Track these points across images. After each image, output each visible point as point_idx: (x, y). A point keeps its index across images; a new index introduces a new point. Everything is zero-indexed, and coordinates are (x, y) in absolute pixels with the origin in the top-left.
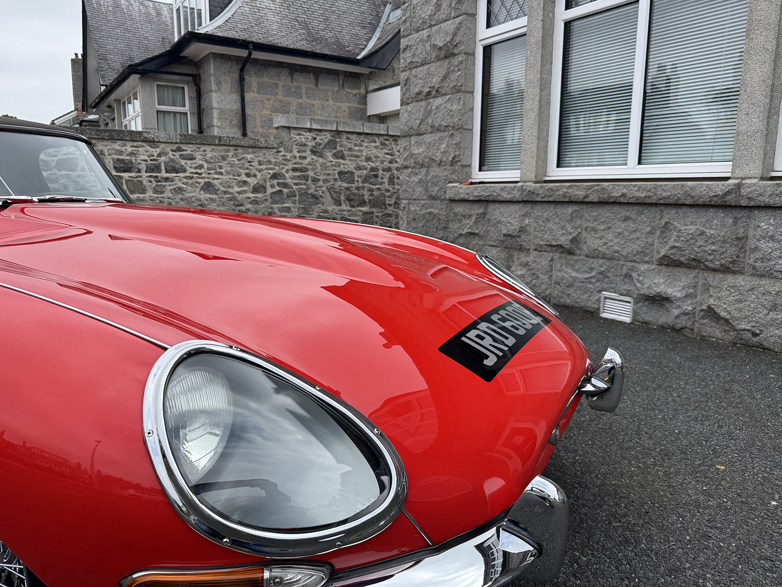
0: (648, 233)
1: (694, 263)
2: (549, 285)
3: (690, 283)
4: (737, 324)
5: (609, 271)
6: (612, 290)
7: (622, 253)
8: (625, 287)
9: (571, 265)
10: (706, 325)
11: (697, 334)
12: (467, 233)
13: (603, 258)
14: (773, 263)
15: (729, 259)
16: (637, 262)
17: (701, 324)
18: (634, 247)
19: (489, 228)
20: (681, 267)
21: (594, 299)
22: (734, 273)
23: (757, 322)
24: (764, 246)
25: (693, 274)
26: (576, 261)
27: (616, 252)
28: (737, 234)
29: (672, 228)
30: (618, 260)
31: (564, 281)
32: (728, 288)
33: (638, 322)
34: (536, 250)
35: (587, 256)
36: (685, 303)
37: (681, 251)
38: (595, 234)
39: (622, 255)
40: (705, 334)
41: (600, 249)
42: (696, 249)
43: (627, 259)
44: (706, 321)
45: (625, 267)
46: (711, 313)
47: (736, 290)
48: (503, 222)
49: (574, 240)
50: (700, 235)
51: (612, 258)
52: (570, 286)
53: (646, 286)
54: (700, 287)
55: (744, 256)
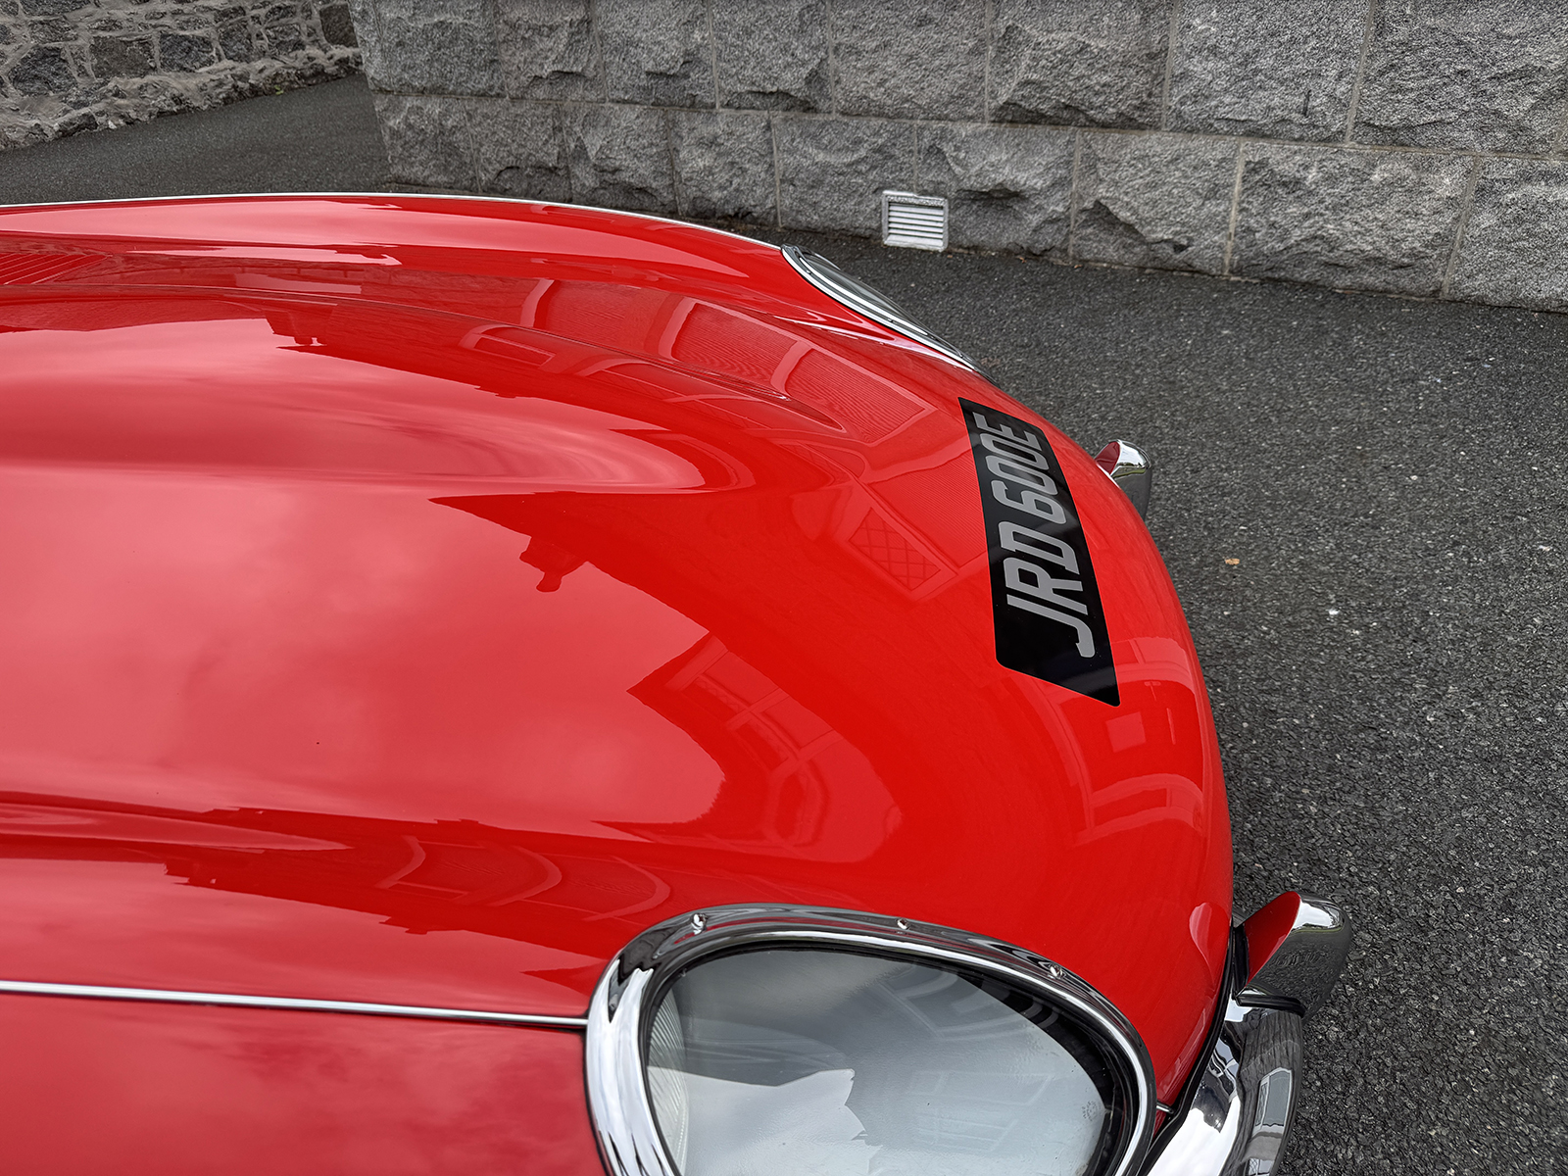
0: (971, 52)
1: (1065, 114)
2: (770, 186)
3: (1061, 157)
4: (1149, 231)
5: (894, 145)
6: (905, 186)
7: (920, 102)
8: (930, 177)
9: (814, 137)
10: (1090, 239)
11: (1074, 258)
12: (554, 72)
13: (879, 115)
14: (1213, 103)
15: (1134, 102)
16: (951, 120)
17: (1081, 238)
18: (942, 86)
19: (607, 58)
20: (1040, 124)
21: (869, 210)
22: (1141, 127)
23: (1183, 225)
24: (1199, 69)
25: (1062, 137)
26: (823, 125)
27: (907, 101)
28: (1148, 47)
29: (1021, 39)
30: (912, 118)
31: (802, 176)
32: (1132, 162)
33: (960, 247)
34: (728, 105)
35: (843, 114)
36: (1052, 200)
37: (1042, 92)
38: (857, 60)
39: (920, 107)
40: (1088, 257)
41: (872, 95)
42: (1071, 84)
43: (930, 115)
44: (1090, 230)
45: (926, 133)
46: (1101, 215)
47: (1147, 164)
48: (640, 40)
49: (815, 78)
50: (1078, 52)
51: (899, 115)
52: (816, 184)
53: (973, 170)
54: (1077, 163)
55: (1161, 92)
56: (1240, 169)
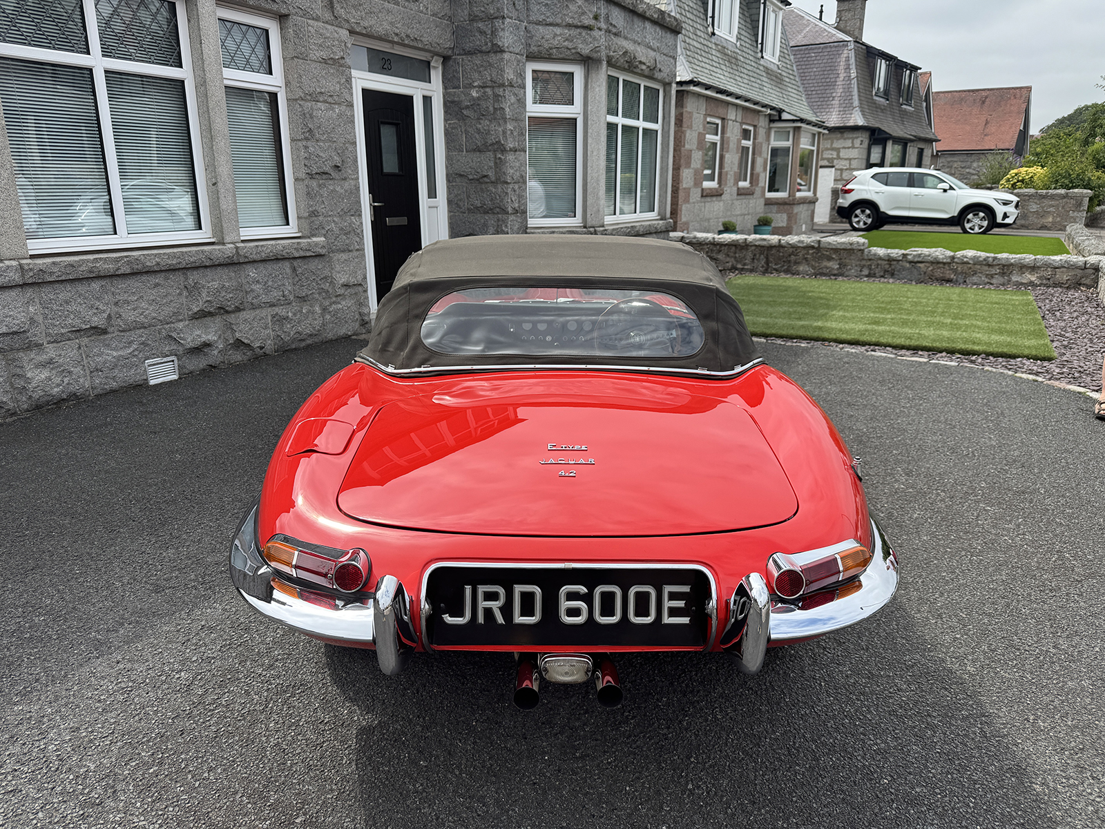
1: (217, 311)
3: (218, 327)
4: (255, 344)
6: (154, 356)
8: (167, 349)
11: (227, 364)
13: (141, 328)
14: (260, 298)
15: (239, 302)
16: (173, 323)
17: (230, 355)
18: (168, 310)
20: (211, 316)
21: (140, 372)
22: (242, 310)
23: (261, 340)
25: (218, 319)
26: (111, 339)
27: (154, 319)
30: (155, 326)
32: (243, 322)
33: (185, 374)
34: (53, 342)
35: (121, 331)
36: (219, 344)
37: (211, 304)
39: (159, 320)
40: (231, 362)
41: (138, 320)
42: (220, 299)
43: (163, 322)
45: (163, 330)
46: (239, 344)
47: (247, 322)
49: (109, 317)
51: (150, 326)
52: (114, 367)
53: (189, 340)
56: (270, 318)
